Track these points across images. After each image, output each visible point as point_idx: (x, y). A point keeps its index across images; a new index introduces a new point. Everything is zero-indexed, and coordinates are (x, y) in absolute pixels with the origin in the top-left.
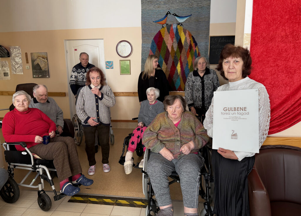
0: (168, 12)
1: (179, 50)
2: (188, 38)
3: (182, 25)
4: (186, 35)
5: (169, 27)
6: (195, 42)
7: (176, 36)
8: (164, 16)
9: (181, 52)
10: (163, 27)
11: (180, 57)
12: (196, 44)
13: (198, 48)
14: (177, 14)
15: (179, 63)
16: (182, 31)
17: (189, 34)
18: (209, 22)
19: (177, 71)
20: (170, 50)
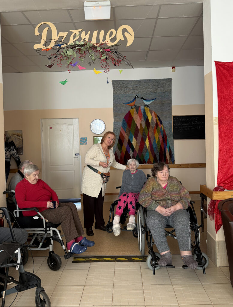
0: (136, 96)
1: (147, 127)
2: (154, 117)
3: (148, 106)
4: (153, 115)
5: (137, 108)
6: (160, 120)
7: (144, 116)
8: (133, 99)
9: (148, 129)
10: (132, 108)
11: (148, 133)
12: (161, 123)
13: (163, 125)
14: (144, 98)
15: (147, 139)
16: (149, 112)
17: (155, 114)
18: (171, 104)
19: (146, 145)
20: (139, 127)
